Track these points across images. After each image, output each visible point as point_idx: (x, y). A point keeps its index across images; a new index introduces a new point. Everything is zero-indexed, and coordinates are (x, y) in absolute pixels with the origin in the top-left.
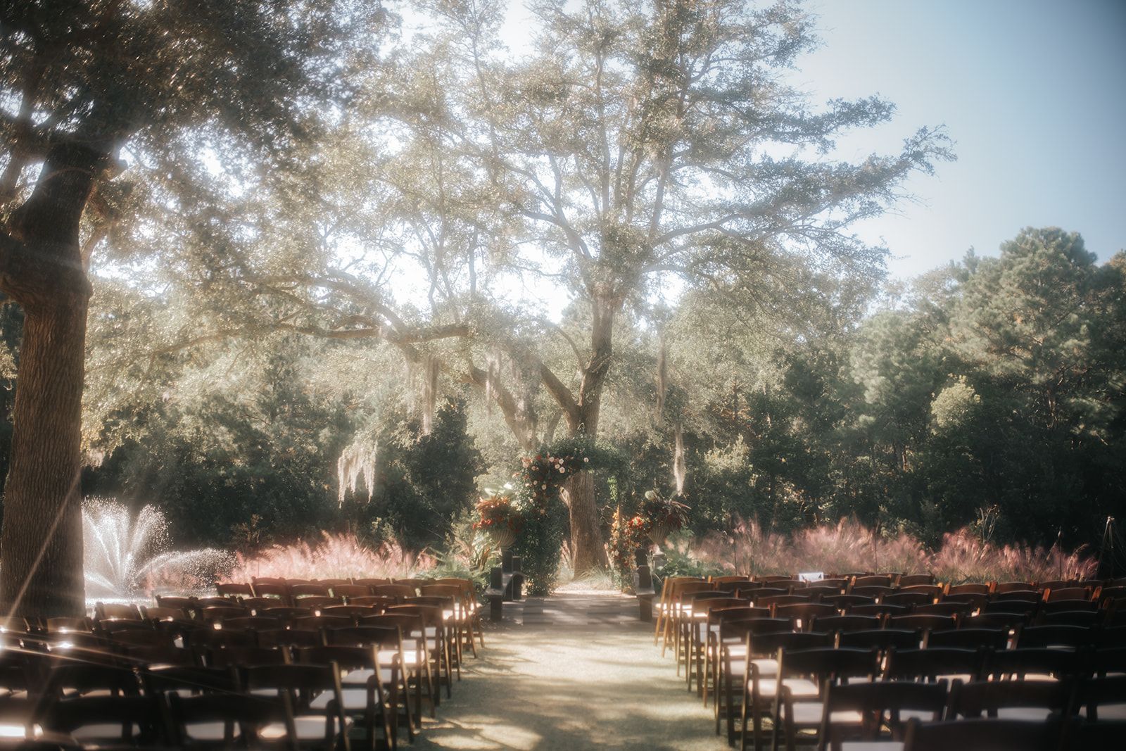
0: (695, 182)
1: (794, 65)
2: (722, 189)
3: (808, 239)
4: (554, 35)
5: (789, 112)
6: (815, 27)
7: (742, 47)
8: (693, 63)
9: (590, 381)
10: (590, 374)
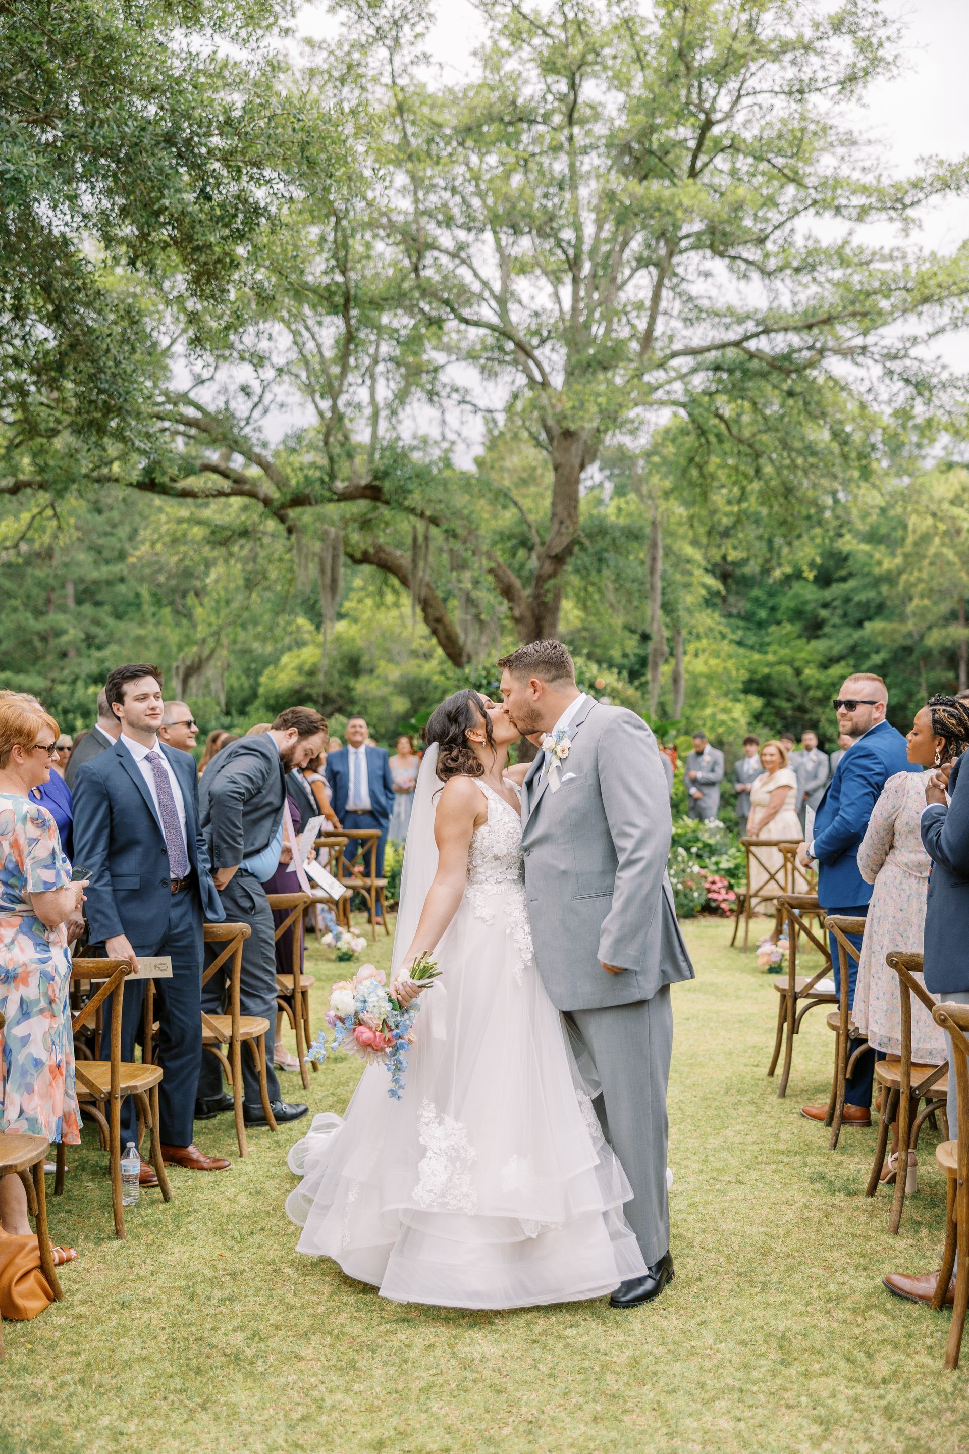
0: (707, 275)
1: (865, 101)
2: (743, 284)
3: (870, 362)
4: (505, 44)
5: (856, 175)
6: (902, 43)
7: (791, 72)
8: (715, 98)
9: (548, 567)
10: (549, 557)
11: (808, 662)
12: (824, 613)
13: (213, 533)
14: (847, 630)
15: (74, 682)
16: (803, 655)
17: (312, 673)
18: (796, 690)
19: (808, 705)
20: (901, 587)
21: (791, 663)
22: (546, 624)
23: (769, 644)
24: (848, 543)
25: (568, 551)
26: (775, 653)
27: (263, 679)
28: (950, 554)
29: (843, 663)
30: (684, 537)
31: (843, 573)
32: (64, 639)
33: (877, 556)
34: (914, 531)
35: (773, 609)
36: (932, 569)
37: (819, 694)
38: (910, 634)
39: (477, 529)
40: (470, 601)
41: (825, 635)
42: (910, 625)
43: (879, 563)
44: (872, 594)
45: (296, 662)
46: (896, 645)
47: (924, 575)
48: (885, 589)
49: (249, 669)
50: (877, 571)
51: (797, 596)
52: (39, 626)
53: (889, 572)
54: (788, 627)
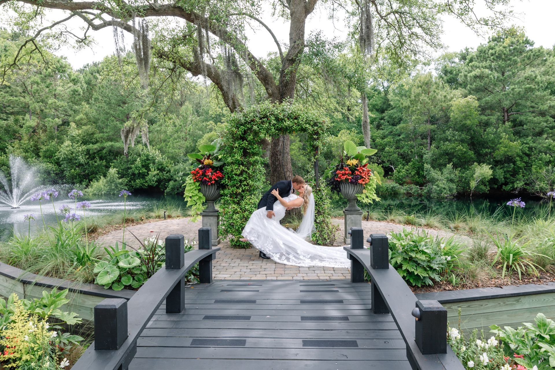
10: (288, 60)
14: (389, 127)
16: (376, 135)
20: (410, 112)
24: (392, 97)
28: (427, 100)
29: (389, 137)
33: (402, 101)
36: (421, 105)
41: (382, 129)
46: (408, 132)
50: (401, 106)
53: (405, 107)
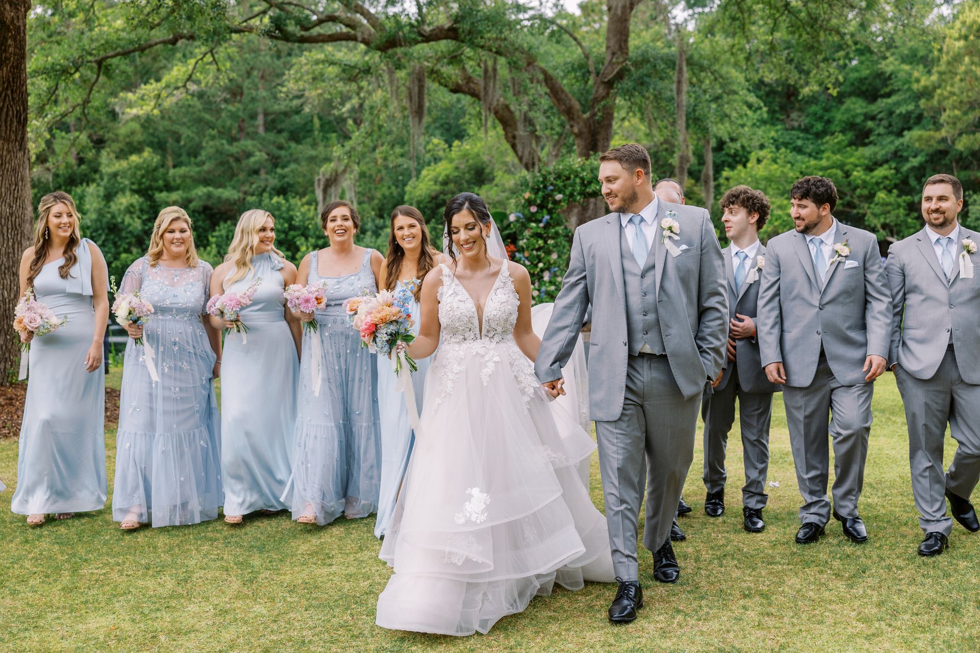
9: (602, 91)
10: (603, 83)
11: (856, 166)
12: (870, 124)
13: (344, 71)
14: (892, 138)
15: (261, 195)
16: (852, 160)
17: (445, 183)
18: (846, 190)
19: (856, 201)
20: (935, 102)
21: (841, 166)
22: (599, 137)
23: (823, 152)
24: (890, 65)
25: (620, 76)
26: (828, 159)
27: (408, 188)
29: (886, 166)
30: (727, 62)
31: (887, 90)
32: (252, 159)
33: (916, 74)
34: (948, 53)
35: (829, 122)
36: (963, 84)
37: (865, 192)
38: (944, 140)
39: (534, 62)
40: (529, 121)
41: (871, 143)
42: (943, 133)
43: (918, 81)
44: (911, 107)
45: (432, 174)
46: (931, 150)
47: (956, 90)
48: (922, 102)
49: (397, 180)
50: (915, 86)
51: (848, 110)
52: (234, 149)
53: (926, 87)
54: (841, 137)
